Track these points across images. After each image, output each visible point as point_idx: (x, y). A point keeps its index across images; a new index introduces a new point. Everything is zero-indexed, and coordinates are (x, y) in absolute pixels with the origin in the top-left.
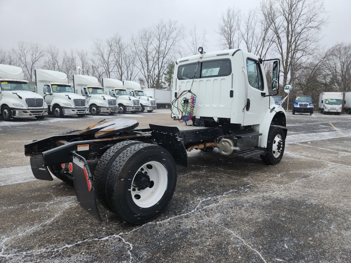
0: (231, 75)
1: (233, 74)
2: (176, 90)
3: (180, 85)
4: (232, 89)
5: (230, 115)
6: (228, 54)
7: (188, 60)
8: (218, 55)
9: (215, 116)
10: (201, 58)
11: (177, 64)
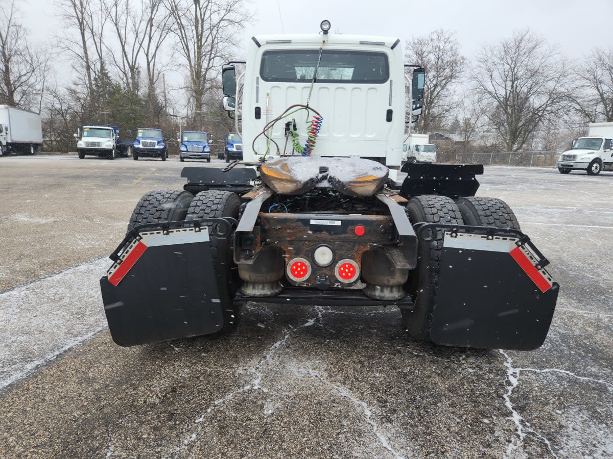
0: (388, 82)
1: (391, 81)
2: (257, 102)
3: (269, 92)
4: (390, 108)
5: (386, 152)
6: (382, 44)
7: (289, 42)
8: (362, 43)
9: (354, 154)
10: (324, 42)
11: (259, 46)
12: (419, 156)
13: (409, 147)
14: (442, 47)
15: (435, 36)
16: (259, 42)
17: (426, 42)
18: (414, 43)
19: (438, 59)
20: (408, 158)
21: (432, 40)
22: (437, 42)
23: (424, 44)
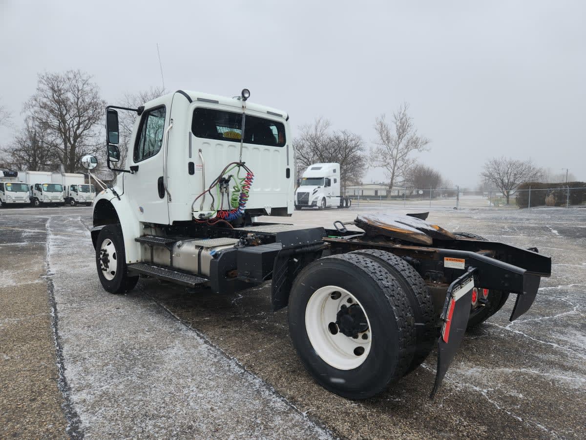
0: (286, 146)
1: (288, 146)
2: (190, 157)
3: (201, 148)
4: (288, 167)
5: (287, 202)
6: (281, 116)
7: (216, 102)
8: (268, 113)
9: (268, 206)
10: (243, 107)
11: (191, 101)
12: (78, 196)
13: (65, 187)
14: (80, 88)
15: (71, 76)
16: (191, 98)
17: (62, 80)
18: (48, 78)
19: (78, 99)
20: (64, 199)
21: (69, 79)
22: (74, 82)
23: (61, 81)
